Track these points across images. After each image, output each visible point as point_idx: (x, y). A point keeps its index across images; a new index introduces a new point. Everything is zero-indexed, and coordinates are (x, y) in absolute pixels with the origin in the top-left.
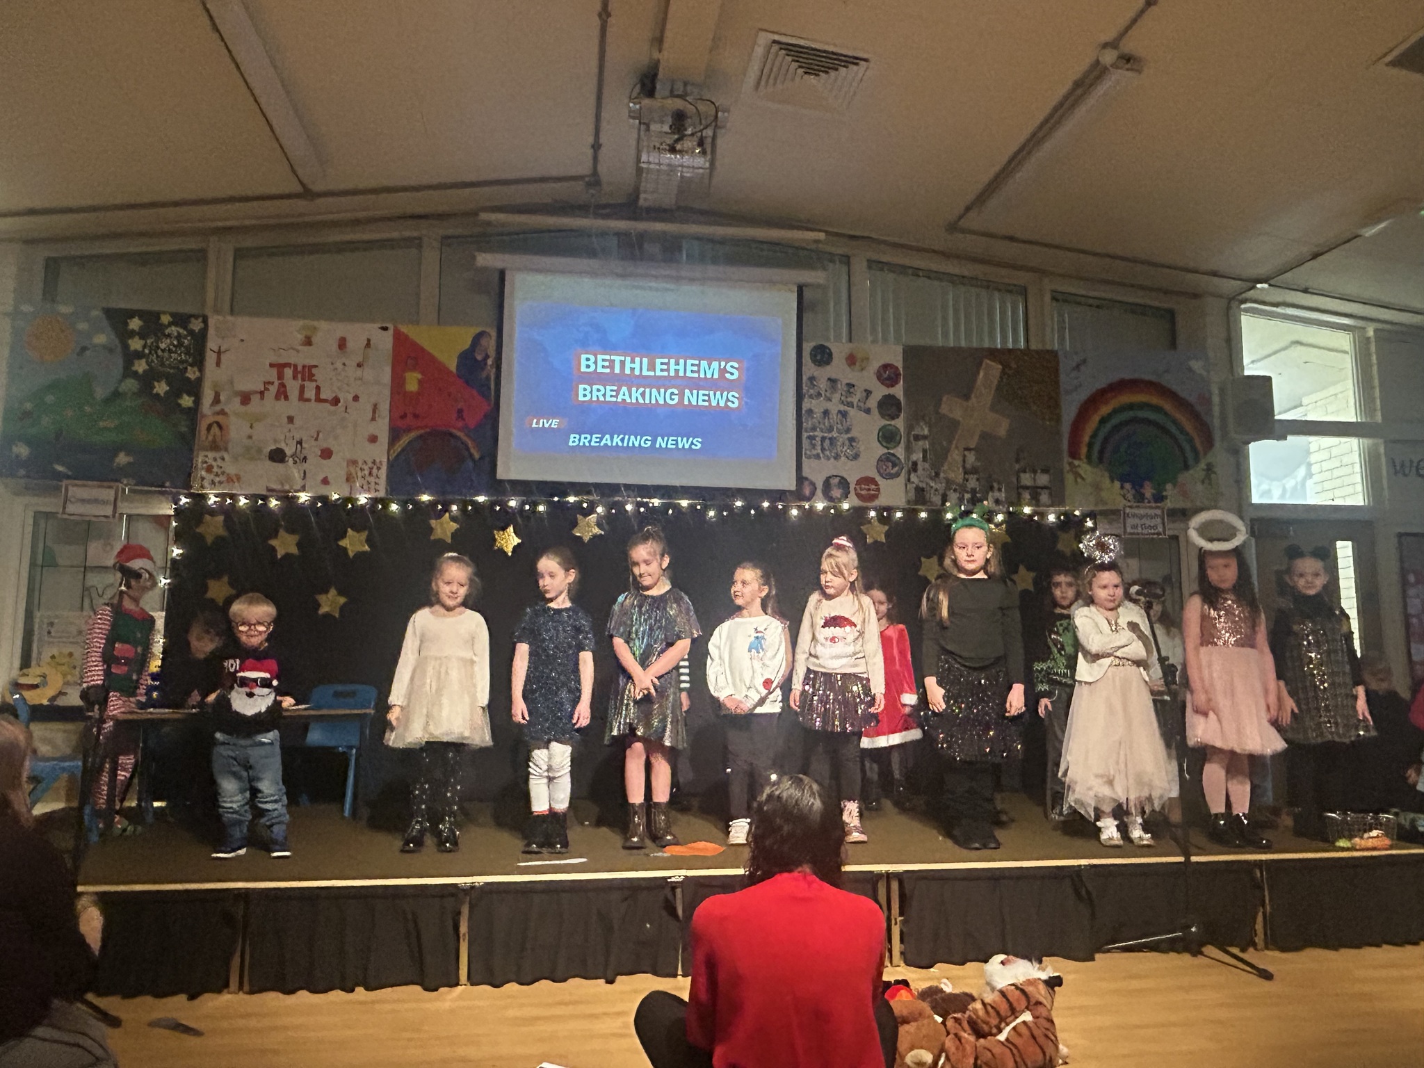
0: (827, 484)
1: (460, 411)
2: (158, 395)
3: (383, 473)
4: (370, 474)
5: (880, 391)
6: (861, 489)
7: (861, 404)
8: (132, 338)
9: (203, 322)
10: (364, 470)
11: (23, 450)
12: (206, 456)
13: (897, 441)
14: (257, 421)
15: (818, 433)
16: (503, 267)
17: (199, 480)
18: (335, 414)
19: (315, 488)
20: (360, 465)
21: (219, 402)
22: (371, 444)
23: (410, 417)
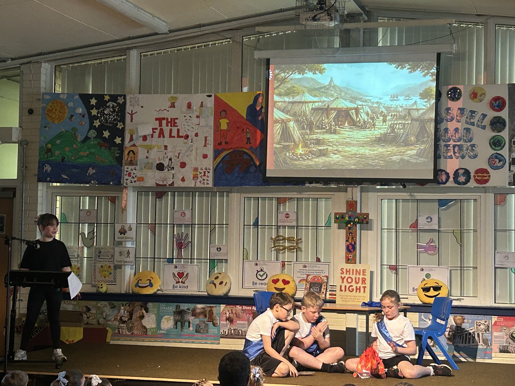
0: (456, 173)
1: (248, 139)
2: (105, 137)
3: (211, 175)
4: (205, 175)
5: (492, 114)
6: (478, 176)
7: (479, 123)
8: (93, 109)
9: (123, 99)
10: (201, 173)
11: (48, 168)
12: (128, 168)
13: (502, 145)
14: (151, 149)
15: (452, 143)
16: (268, 57)
17: (125, 180)
18: (187, 144)
19: (179, 184)
20: (199, 171)
21: (133, 140)
22: (205, 159)
23: (223, 143)
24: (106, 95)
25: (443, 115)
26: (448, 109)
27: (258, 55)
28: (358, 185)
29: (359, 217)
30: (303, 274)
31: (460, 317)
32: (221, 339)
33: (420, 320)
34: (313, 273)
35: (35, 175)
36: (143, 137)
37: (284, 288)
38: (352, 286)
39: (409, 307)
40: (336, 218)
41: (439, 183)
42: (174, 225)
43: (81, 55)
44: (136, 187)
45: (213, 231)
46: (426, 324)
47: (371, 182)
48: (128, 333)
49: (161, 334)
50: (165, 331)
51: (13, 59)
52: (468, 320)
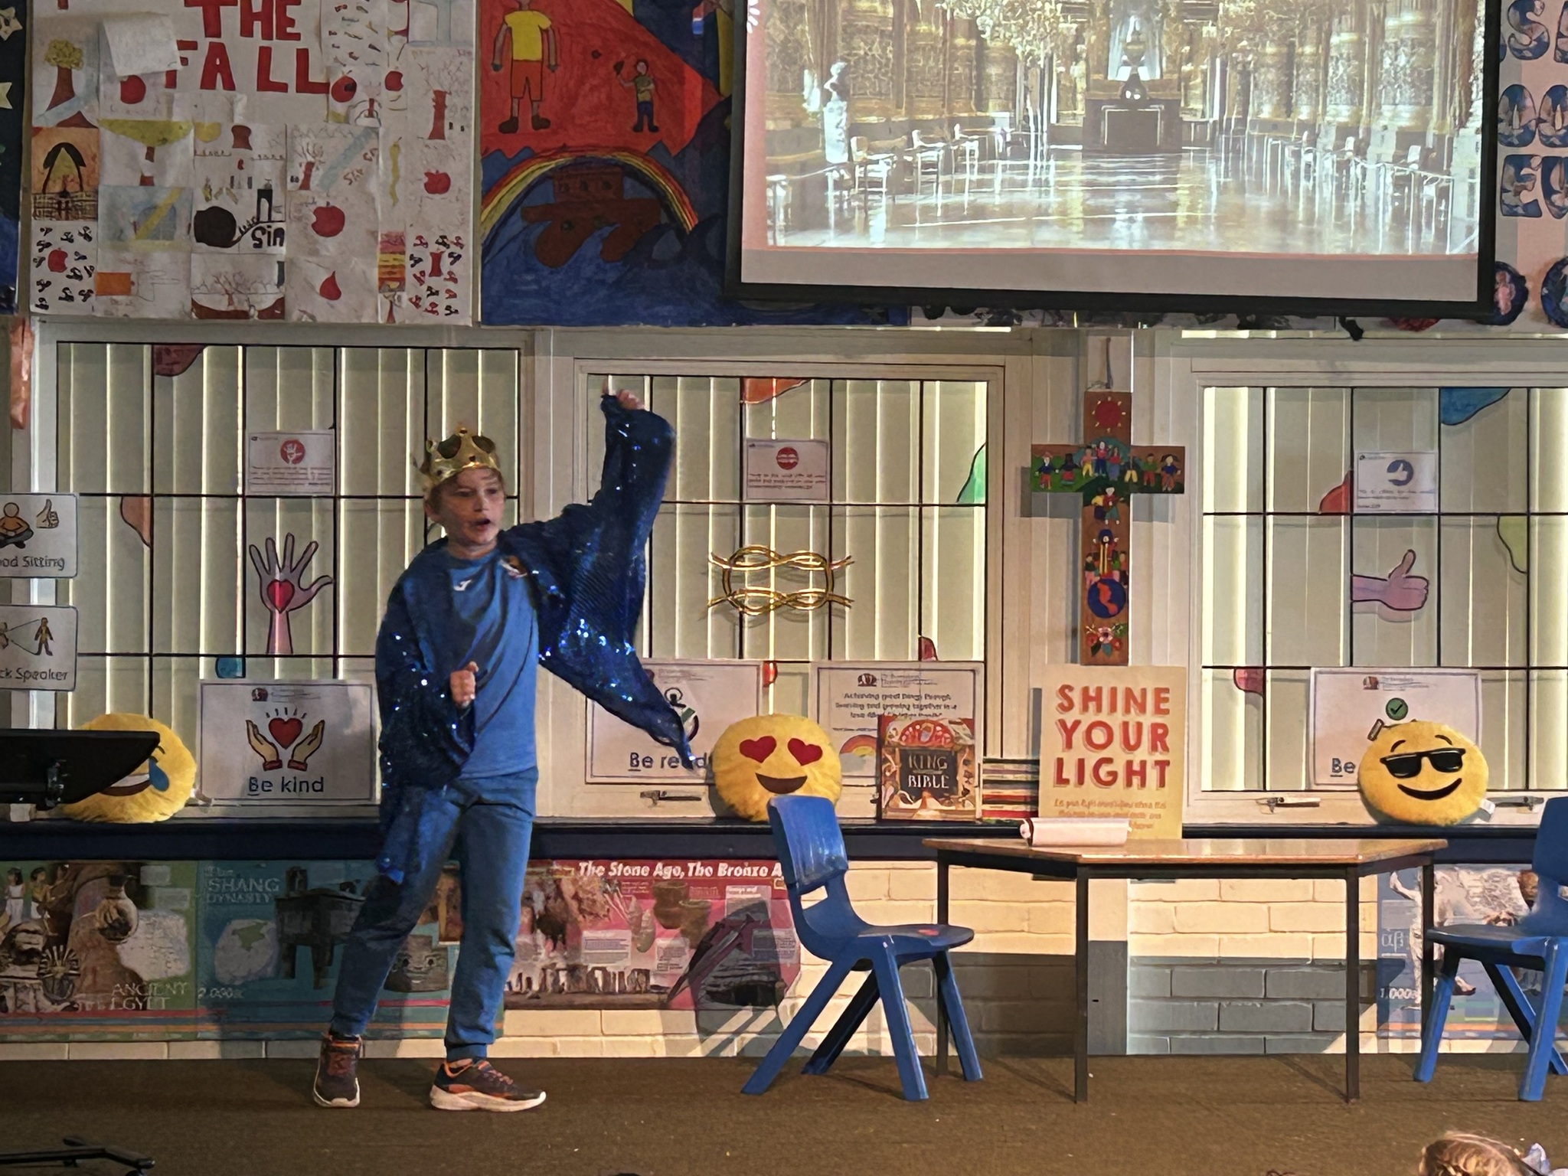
0: (1554, 280)
1: (645, 108)
3: (467, 269)
4: (436, 271)
10: (420, 260)
12: (49, 230)
14: (164, 141)
15: (1537, 149)
17: (35, 288)
18: (347, 120)
20: (410, 249)
21: (70, 94)
22: (437, 197)
23: (526, 124)
25: (1506, 30)
26: (1524, 5)
29: (1141, 464)
30: (863, 715)
32: (508, 1013)
34: (905, 711)
36: (123, 83)
37: (802, 780)
38: (1109, 761)
39: (1445, 841)
40: (1036, 471)
41: (1485, 319)
47: (1198, 313)
48: (46, 1005)
49: (218, 1003)
50: (234, 987)
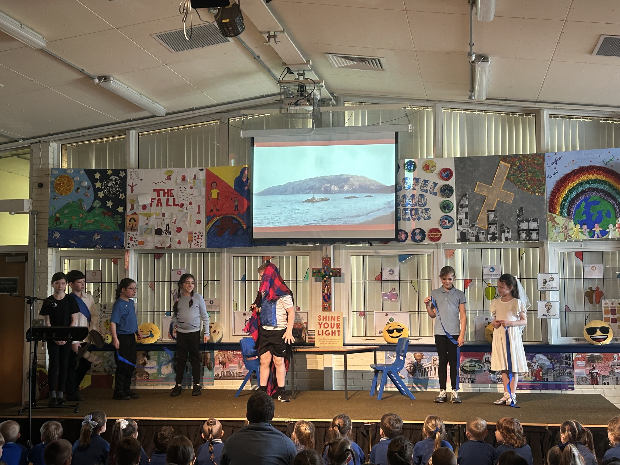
0: (414, 233)
1: (236, 206)
2: (109, 207)
3: (204, 238)
4: (198, 238)
5: (441, 183)
6: (432, 235)
7: (431, 190)
8: (97, 182)
9: (125, 173)
10: (195, 236)
11: (57, 235)
13: (451, 208)
14: (150, 216)
15: (409, 207)
16: (252, 136)
17: (127, 244)
18: (182, 211)
19: (175, 246)
20: (194, 234)
21: (134, 209)
22: (198, 224)
23: (214, 210)
24: (109, 170)
25: (402, 184)
26: (405, 179)
27: (242, 134)
28: (332, 244)
29: (333, 271)
31: (419, 354)
32: (215, 380)
33: (386, 357)
35: (45, 241)
36: (143, 206)
38: (328, 330)
39: (379, 347)
40: (314, 273)
41: (399, 241)
42: (171, 282)
43: (86, 135)
44: (136, 250)
45: (206, 286)
46: (390, 361)
47: (342, 242)
49: (162, 378)
50: (165, 375)
51: (24, 139)
52: (426, 356)
